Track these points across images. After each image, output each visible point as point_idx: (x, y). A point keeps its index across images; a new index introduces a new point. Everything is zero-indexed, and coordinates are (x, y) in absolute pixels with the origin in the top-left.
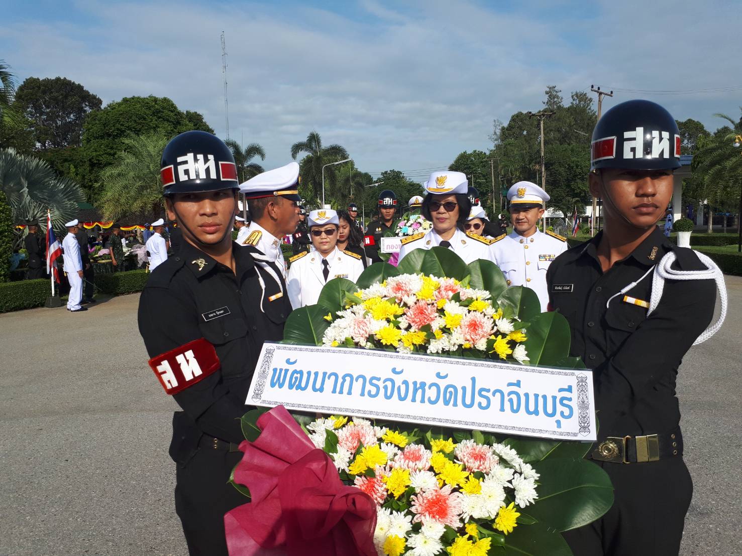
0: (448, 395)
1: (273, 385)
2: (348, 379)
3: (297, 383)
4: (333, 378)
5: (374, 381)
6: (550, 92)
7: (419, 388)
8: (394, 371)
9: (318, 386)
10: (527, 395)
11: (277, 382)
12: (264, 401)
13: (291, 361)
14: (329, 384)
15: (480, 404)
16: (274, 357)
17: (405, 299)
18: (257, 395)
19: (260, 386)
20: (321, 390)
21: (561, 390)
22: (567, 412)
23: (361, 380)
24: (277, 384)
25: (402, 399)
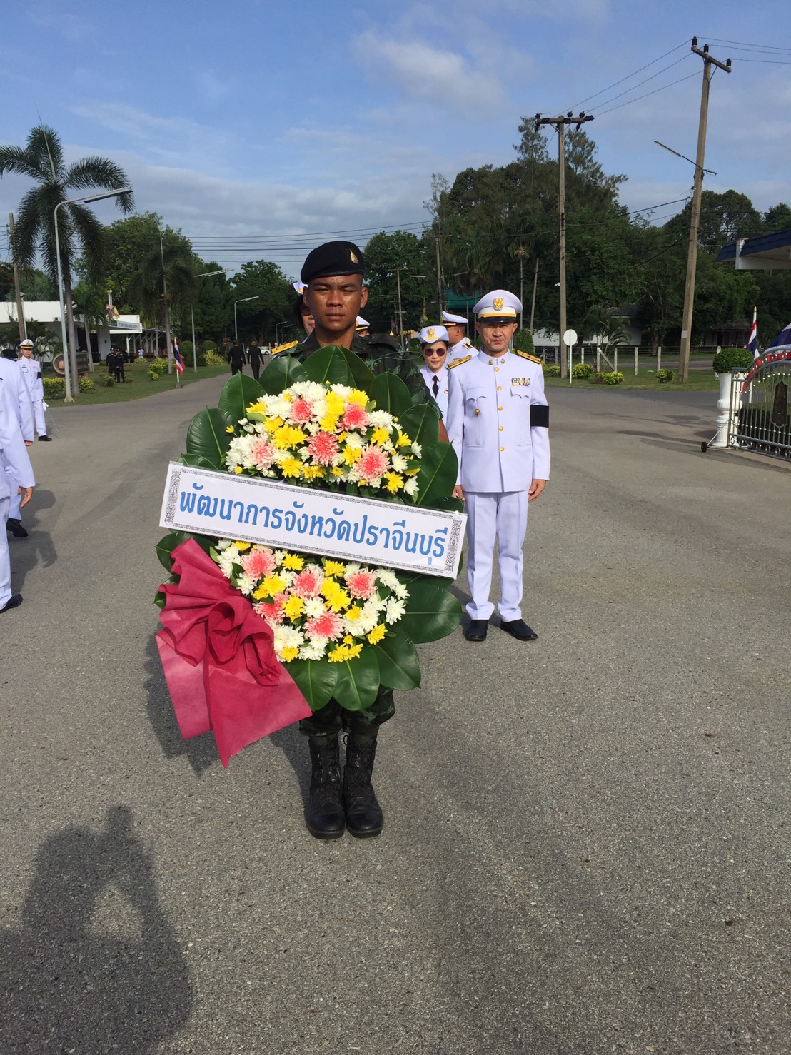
0: (342, 530)
1: (183, 509)
2: (253, 509)
3: (205, 509)
4: (239, 507)
5: (277, 514)
6: (526, 128)
7: (317, 523)
8: (295, 504)
9: (225, 513)
10: (408, 534)
11: (187, 506)
12: (176, 525)
13: (198, 485)
14: (236, 512)
15: (368, 540)
16: (181, 480)
17: (308, 426)
18: (170, 518)
19: (171, 509)
20: (228, 517)
21: (438, 531)
22: (438, 551)
23: (265, 511)
24: (187, 508)
25: (301, 531)
